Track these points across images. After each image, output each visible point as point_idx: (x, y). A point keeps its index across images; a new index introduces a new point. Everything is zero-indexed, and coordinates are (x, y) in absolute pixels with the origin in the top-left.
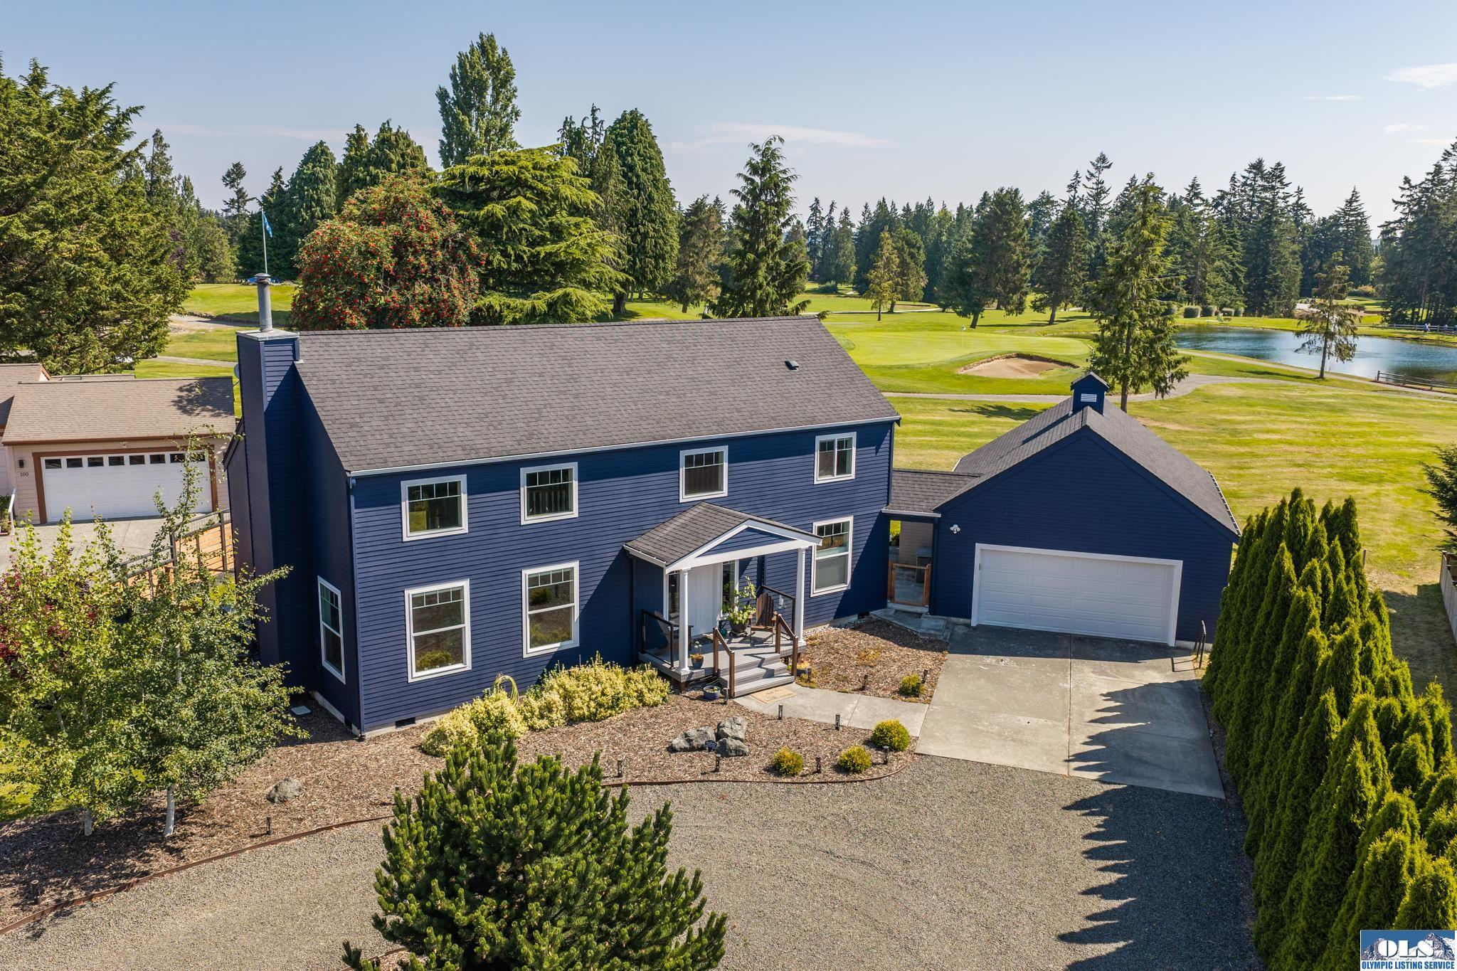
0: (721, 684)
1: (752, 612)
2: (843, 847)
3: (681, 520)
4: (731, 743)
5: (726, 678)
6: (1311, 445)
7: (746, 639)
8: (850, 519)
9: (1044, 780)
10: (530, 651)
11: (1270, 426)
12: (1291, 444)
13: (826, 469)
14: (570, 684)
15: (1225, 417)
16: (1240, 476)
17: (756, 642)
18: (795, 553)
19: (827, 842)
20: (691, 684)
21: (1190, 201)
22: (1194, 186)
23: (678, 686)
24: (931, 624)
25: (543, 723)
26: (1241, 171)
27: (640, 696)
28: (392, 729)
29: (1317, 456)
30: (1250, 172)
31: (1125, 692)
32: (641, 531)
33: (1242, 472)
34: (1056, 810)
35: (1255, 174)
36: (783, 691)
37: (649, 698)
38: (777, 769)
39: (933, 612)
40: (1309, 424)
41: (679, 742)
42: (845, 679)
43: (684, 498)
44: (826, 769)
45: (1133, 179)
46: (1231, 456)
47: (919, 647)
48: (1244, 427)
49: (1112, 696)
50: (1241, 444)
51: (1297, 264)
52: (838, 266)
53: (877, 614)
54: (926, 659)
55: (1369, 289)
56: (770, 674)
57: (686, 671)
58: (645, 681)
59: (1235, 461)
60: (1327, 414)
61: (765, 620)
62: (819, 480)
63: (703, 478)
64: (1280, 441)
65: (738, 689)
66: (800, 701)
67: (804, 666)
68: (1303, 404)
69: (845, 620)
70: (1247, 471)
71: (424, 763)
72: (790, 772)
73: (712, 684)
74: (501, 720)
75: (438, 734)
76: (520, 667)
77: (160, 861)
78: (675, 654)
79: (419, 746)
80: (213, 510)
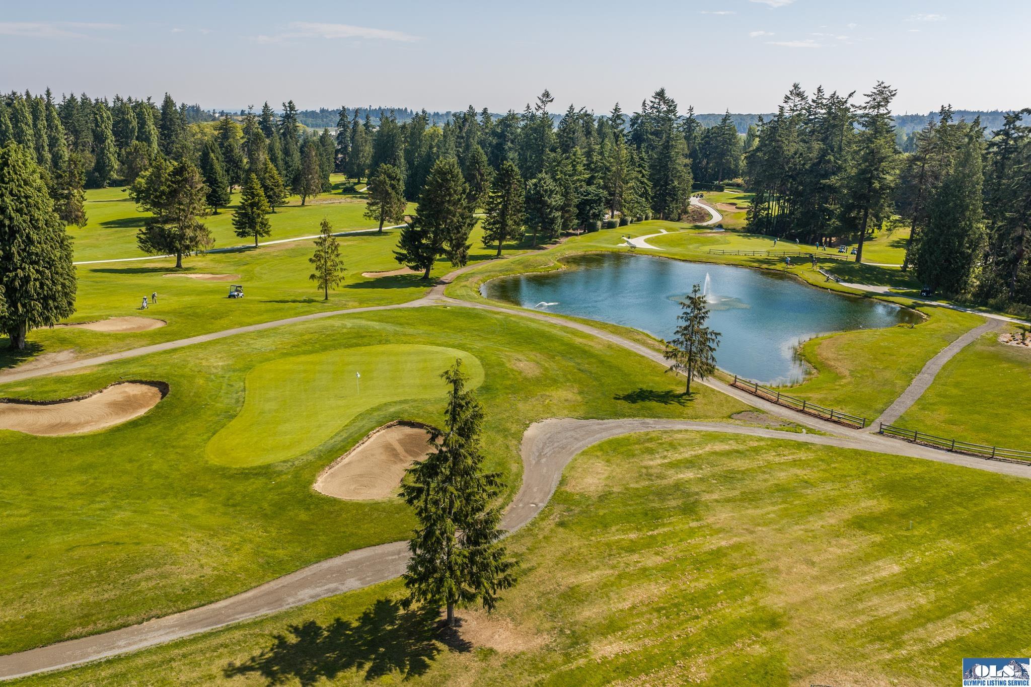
21: (614, 121)
22: (617, 109)
26: (649, 97)
30: (656, 98)
35: (660, 100)
40: (657, 575)
45: (571, 108)
48: (587, 613)
51: (689, 173)
52: (359, 165)
55: (739, 181)
60: (679, 527)
68: (660, 498)
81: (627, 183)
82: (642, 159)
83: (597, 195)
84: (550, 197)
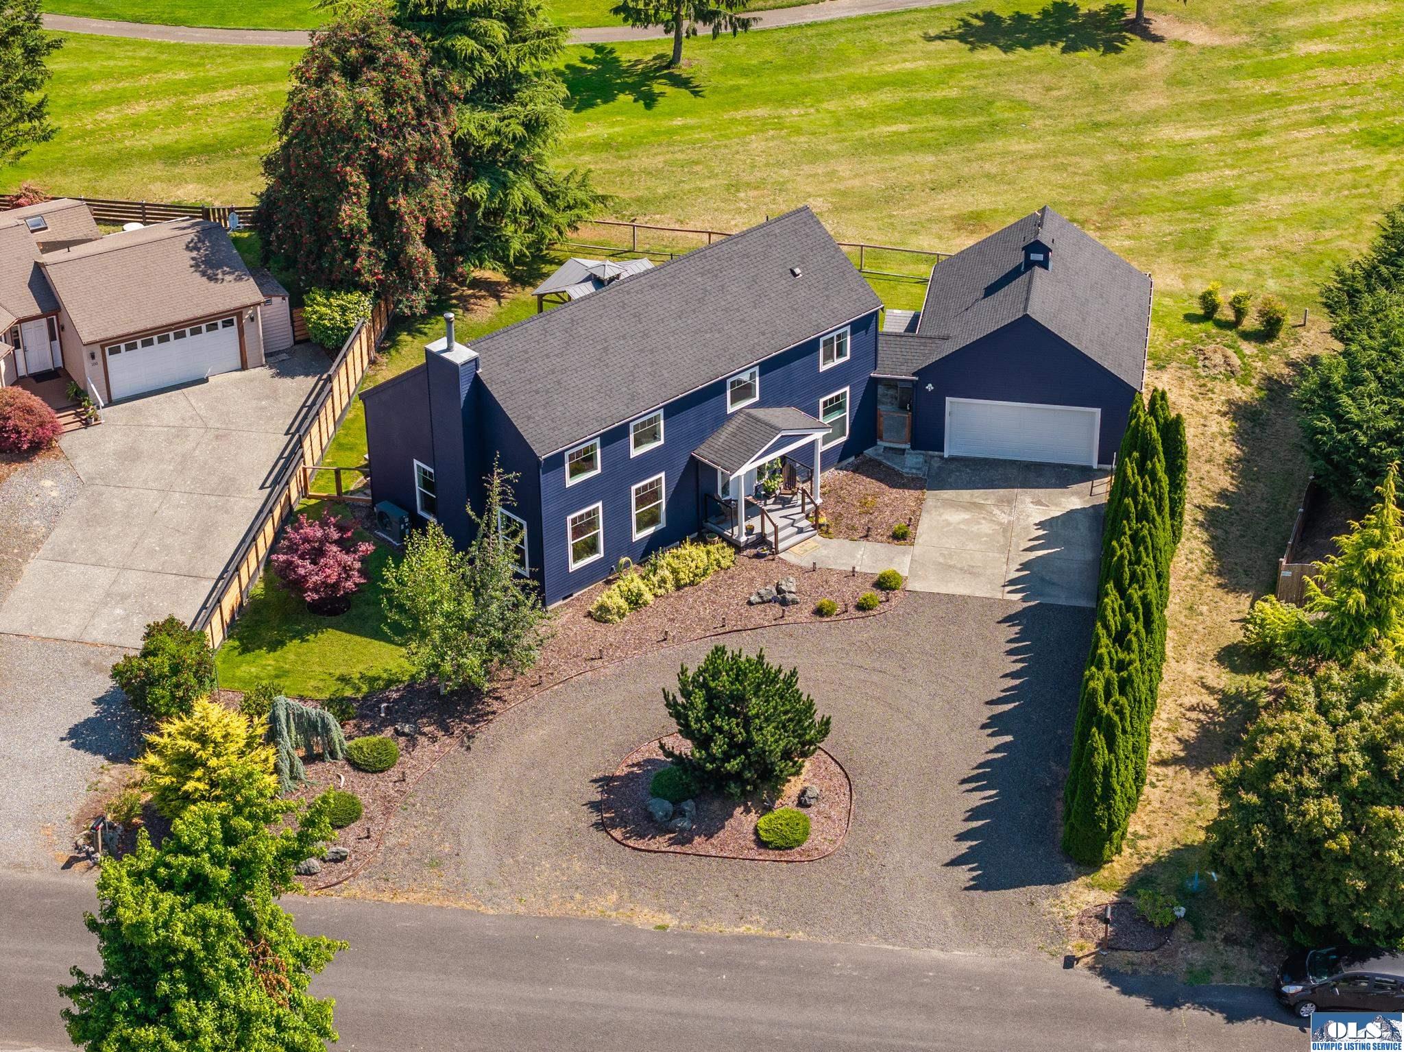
0: (769, 544)
1: (779, 478)
2: (868, 663)
3: (730, 428)
4: (789, 597)
5: (771, 539)
6: (1355, 62)
7: (778, 503)
8: (847, 390)
9: (987, 604)
10: (637, 536)
12: (1332, 61)
13: (828, 357)
14: (675, 563)
16: (1248, 154)
17: (785, 505)
18: (813, 444)
19: (859, 660)
20: (748, 547)
23: (738, 548)
24: (913, 461)
25: (660, 592)
27: (718, 566)
28: (561, 602)
29: (1354, 91)
31: (1053, 522)
32: (702, 440)
33: (1250, 145)
34: (993, 625)
36: (811, 543)
37: (724, 563)
38: (820, 612)
39: (913, 448)
41: (754, 598)
42: (854, 528)
43: (730, 410)
44: (851, 609)
47: (904, 487)
48: (1290, 23)
49: (1041, 525)
53: (869, 452)
54: (910, 500)
56: (801, 531)
57: (743, 539)
58: (719, 552)
59: (1250, 120)
61: (790, 483)
62: (823, 368)
63: (743, 391)
64: (1321, 61)
65: (781, 546)
66: (825, 552)
67: (823, 520)
69: (845, 463)
70: (1258, 142)
71: (600, 628)
72: (829, 614)
73: (762, 545)
74: (640, 595)
75: (603, 608)
76: (630, 549)
77: (496, 705)
78: (734, 522)
79: (589, 614)
80: (244, 367)
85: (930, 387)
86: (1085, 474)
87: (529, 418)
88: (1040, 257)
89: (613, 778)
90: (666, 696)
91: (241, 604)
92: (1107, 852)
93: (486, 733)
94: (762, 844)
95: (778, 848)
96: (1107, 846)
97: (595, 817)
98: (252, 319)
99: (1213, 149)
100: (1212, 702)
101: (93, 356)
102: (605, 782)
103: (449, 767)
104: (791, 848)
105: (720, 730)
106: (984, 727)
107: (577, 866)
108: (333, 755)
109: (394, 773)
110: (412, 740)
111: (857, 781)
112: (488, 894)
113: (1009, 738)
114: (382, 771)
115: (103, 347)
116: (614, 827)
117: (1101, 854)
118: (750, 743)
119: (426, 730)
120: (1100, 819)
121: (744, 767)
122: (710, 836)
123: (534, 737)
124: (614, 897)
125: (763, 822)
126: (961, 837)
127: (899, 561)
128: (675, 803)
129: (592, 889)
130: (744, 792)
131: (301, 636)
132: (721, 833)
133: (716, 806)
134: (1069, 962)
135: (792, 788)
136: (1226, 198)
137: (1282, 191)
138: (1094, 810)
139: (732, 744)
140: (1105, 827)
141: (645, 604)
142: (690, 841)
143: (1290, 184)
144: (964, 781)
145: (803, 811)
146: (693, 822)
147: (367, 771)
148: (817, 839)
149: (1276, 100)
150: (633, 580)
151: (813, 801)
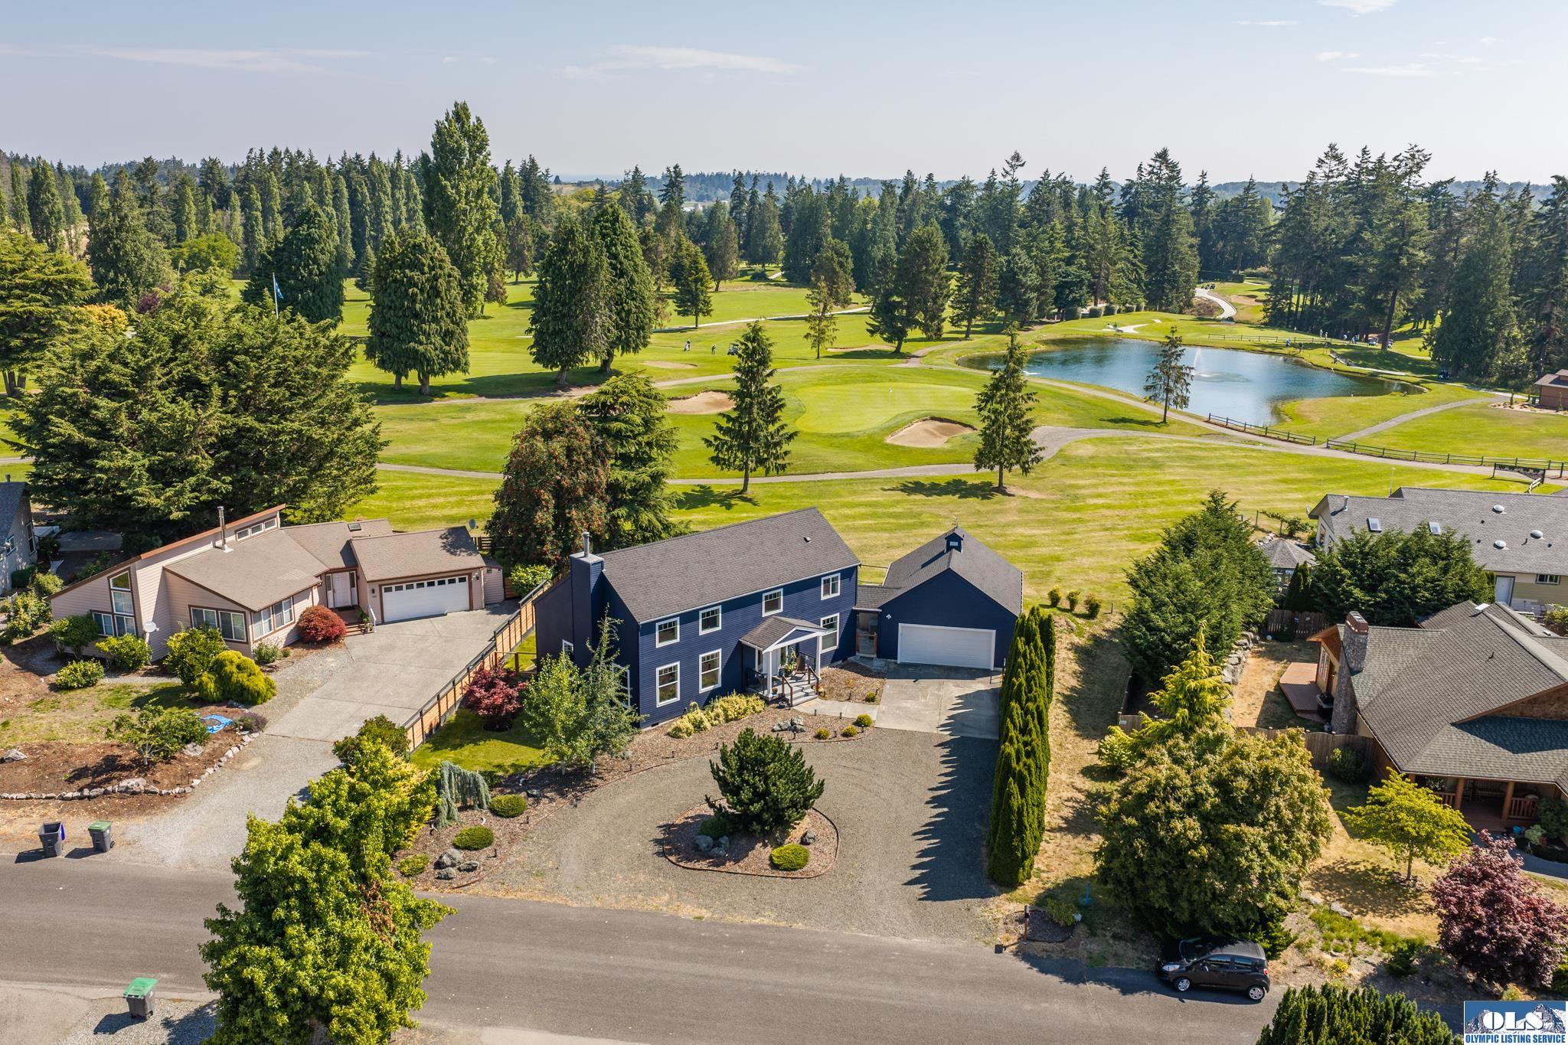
0: (787, 701)
1: (795, 665)
2: (850, 764)
3: (764, 625)
4: (798, 727)
5: (789, 697)
6: (1122, 507)
7: (793, 678)
8: (838, 615)
9: (928, 736)
10: (702, 690)
11: (1101, 490)
12: (1108, 507)
13: (827, 592)
14: (726, 705)
15: (1073, 482)
16: (1067, 541)
17: (798, 679)
18: (815, 639)
19: (843, 763)
20: (774, 701)
21: (1100, 190)
22: (1104, 176)
23: (768, 702)
24: (878, 664)
25: (716, 722)
27: (754, 709)
28: (650, 728)
29: (1123, 518)
30: (1155, 161)
31: (966, 696)
32: (746, 632)
33: (1068, 537)
34: (931, 747)
35: (1162, 163)
36: (813, 702)
37: (758, 709)
38: (819, 736)
39: (878, 657)
40: (1130, 484)
41: (776, 728)
42: (841, 695)
43: (765, 614)
44: (839, 736)
46: (1064, 522)
47: (872, 676)
48: (1083, 491)
49: (960, 697)
50: (1077, 510)
51: (1195, 256)
52: (765, 247)
53: (851, 659)
54: (876, 682)
55: (1266, 270)
56: (807, 694)
57: (771, 696)
58: (753, 701)
59: (1067, 528)
60: (1147, 471)
61: (801, 668)
62: (823, 598)
63: (772, 605)
64: (1103, 506)
65: (794, 702)
66: (822, 706)
67: (821, 690)
68: (1135, 460)
69: (835, 664)
70: (1072, 536)
71: (675, 741)
72: (824, 738)
73: (782, 701)
74: (702, 722)
75: (678, 729)
76: (698, 698)
77: (598, 782)
78: (765, 687)
79: (668, 734)
80: (471, 609)
81: (1115, 264)
82: (1136, 237)
83: (1078, 277)
84: (1024, 275)
85: (889, 616)
86: (986, 673)
87: (634, 600)
88: (956, 544)
89: (673, 825)
90: (712, 766)
91: (438, 725)
92: (1021, 876)
93: (589, 797)
94: (774, 866)
95: (785, 869)
96: (1021, 870)
97: (658, 849)
98: (478, 578)
99: (1047, 538)
100: (1081, 797)
101: (373, 591)
102: (667, 828)
103: (561, 816)
104: (795, 870)
105: (747, 782)
106: (928, 803)
107: (642, 877)
108: (481, 806)
109: (522, 818)
110: (537, 799)
111: (842, 831)
112: (575, 894)
113: (946, 810)
114: (513, 817)
115: (380, 586)
116: (671, 854)
117: (1017, 876)
118: (767, 792)
119: (548, 795)
120: (1016, 848)
121: (762, 810)
122: (737, 861)
123: (621, 801)
124: (666, 897)
125: (776, 852)
126: (914, 867)
127: (872, 712)
128: (716, 839)
129: (651, 892)
130: (763, 830)
131: (475, 742)
132: (746, 859)
133: (743, 842)
134: (999, 949)
135: (796, 834)
136: (1058, 559)
137: (1089, 556)
138: (1012, 841)
139: (755, 793)
140: (1019, 854)
141: (705, 728)
142: (724, 864)
143: (1093, 554)
144: (915, 834)
145: (805, 847)
146: (727, 852)
147: (502, 816)
148: (813, 865)
149: (1080, 520)
150: (699, 714)
151: (811, 841)
